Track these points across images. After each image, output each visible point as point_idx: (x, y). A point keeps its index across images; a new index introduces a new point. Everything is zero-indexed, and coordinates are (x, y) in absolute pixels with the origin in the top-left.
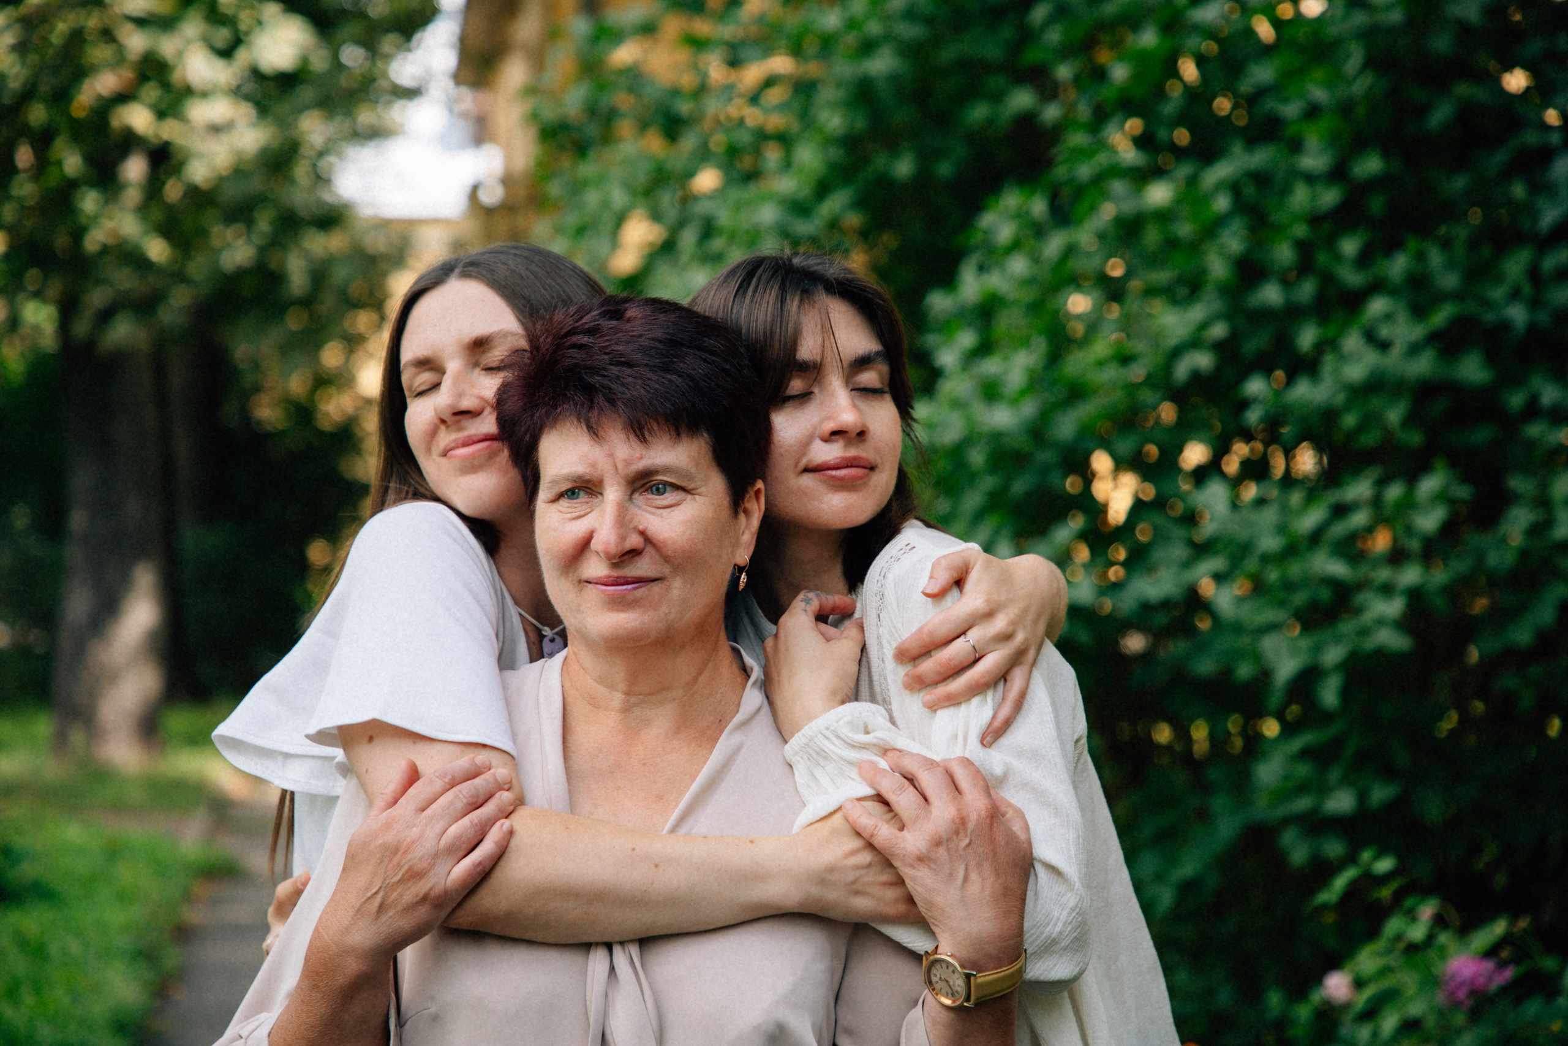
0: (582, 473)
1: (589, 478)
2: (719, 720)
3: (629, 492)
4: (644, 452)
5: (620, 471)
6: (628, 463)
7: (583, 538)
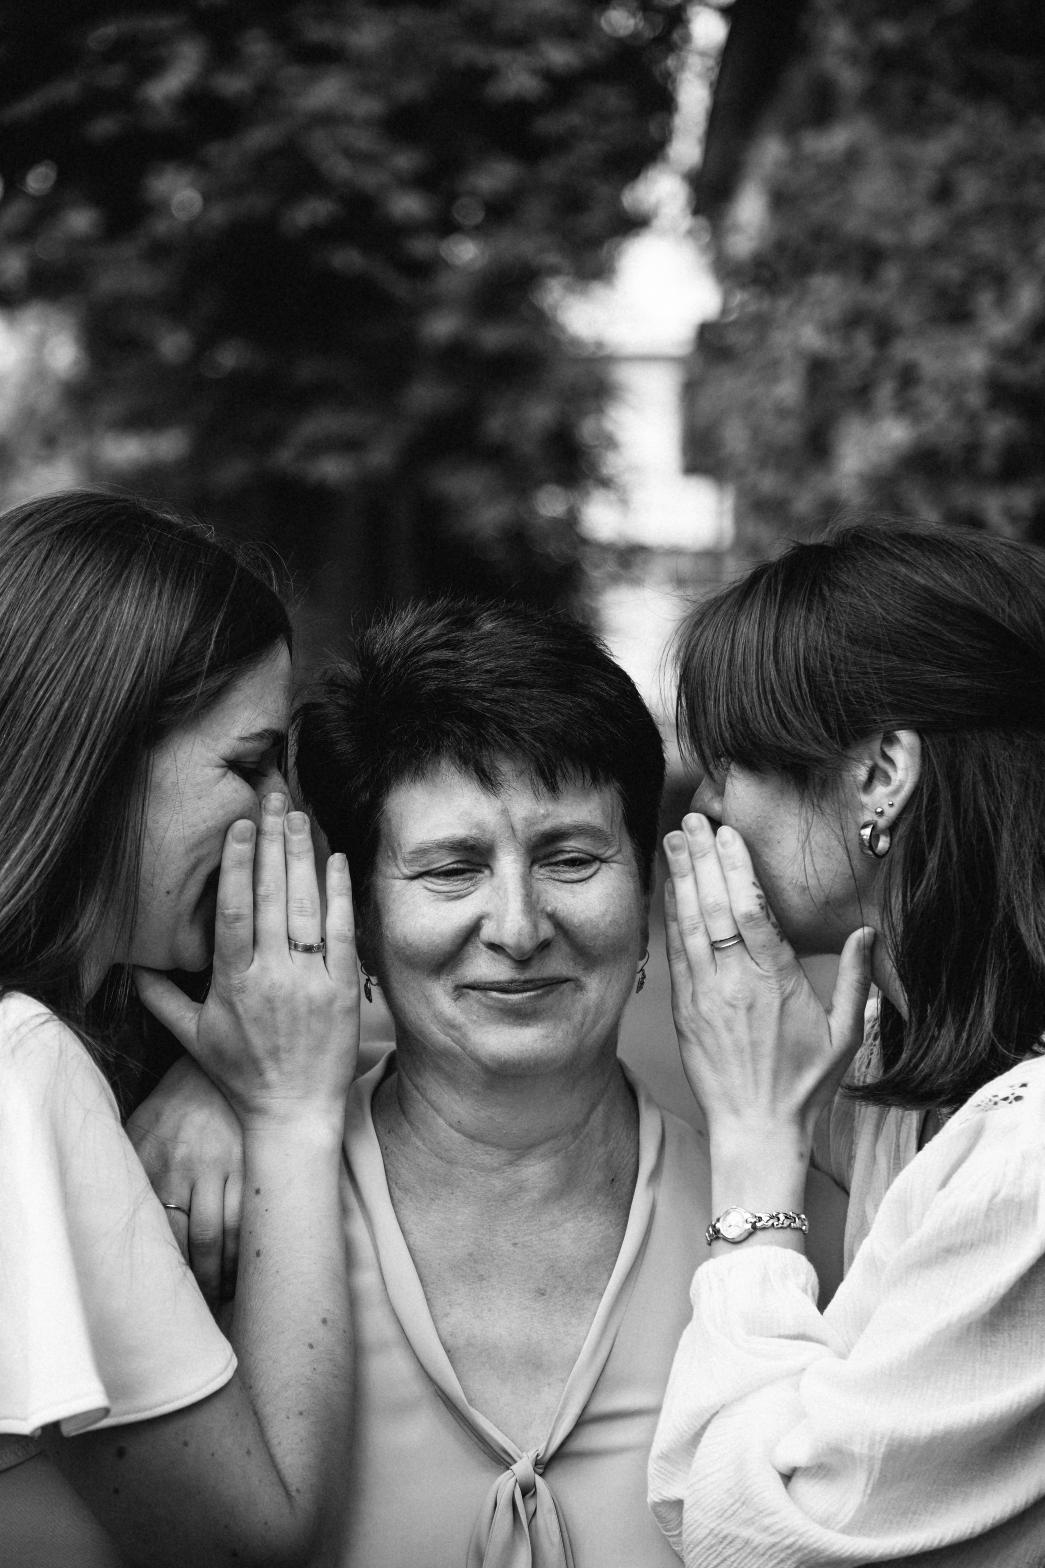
0: (463, 836)
1: (473, 843)
2: (611, 1179)
3: (528, 864)
4: (550, 807)
5: (519, 834)
6: (529, 822)
7: (467, 926)
